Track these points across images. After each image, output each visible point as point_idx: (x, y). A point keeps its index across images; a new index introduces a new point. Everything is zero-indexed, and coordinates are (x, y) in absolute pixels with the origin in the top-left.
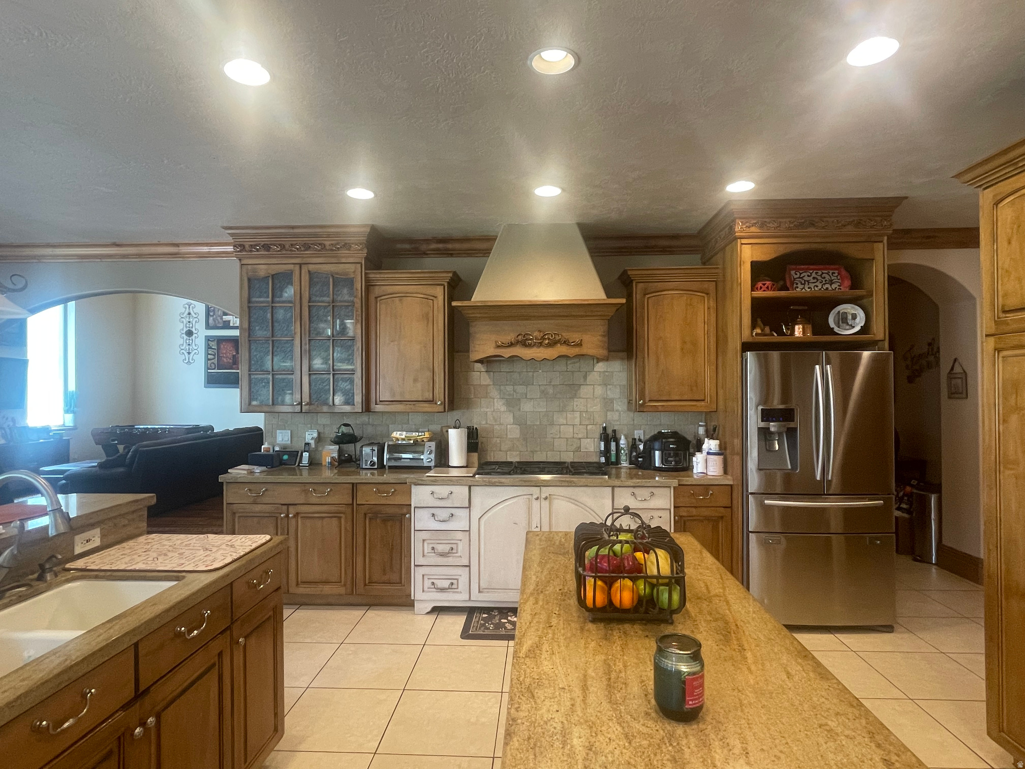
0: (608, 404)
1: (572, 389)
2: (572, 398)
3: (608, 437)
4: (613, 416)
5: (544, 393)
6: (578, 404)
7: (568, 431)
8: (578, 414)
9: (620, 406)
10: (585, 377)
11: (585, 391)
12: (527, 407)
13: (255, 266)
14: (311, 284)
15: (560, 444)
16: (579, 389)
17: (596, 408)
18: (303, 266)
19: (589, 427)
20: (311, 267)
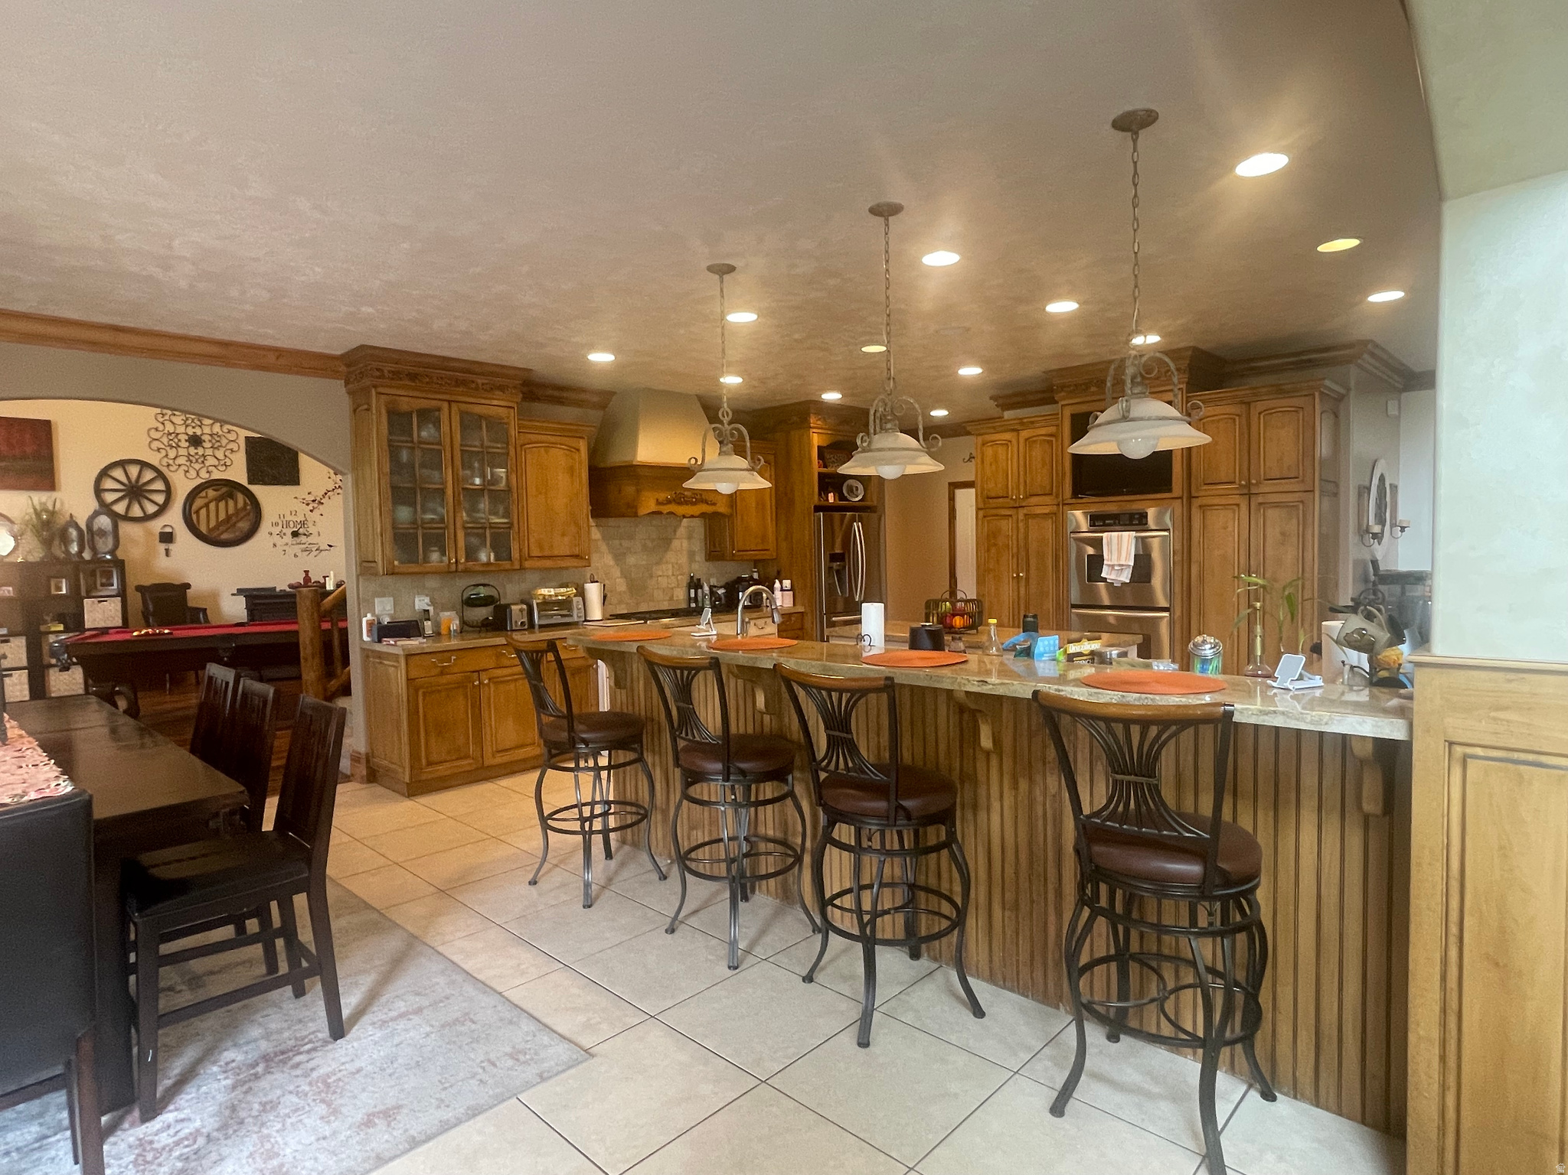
0: (691, 555)
1: (665, 543)
2: (666, 551)
3: (695, 584)
4: (695, 566)
5: (645, 547)
6: (670, 556)
7: (663, 581)
8: (670, 566)
9: (700, 557)
10: (675, 531)
11: (676, 543)
12: (631, 560)
13: (397, 398)
14: (464, 427)
15: (658, 595)
16: (671, 543)
17: (684, 559)
18: (453, 404)
19: (679, 577)
20: (463, 407)
